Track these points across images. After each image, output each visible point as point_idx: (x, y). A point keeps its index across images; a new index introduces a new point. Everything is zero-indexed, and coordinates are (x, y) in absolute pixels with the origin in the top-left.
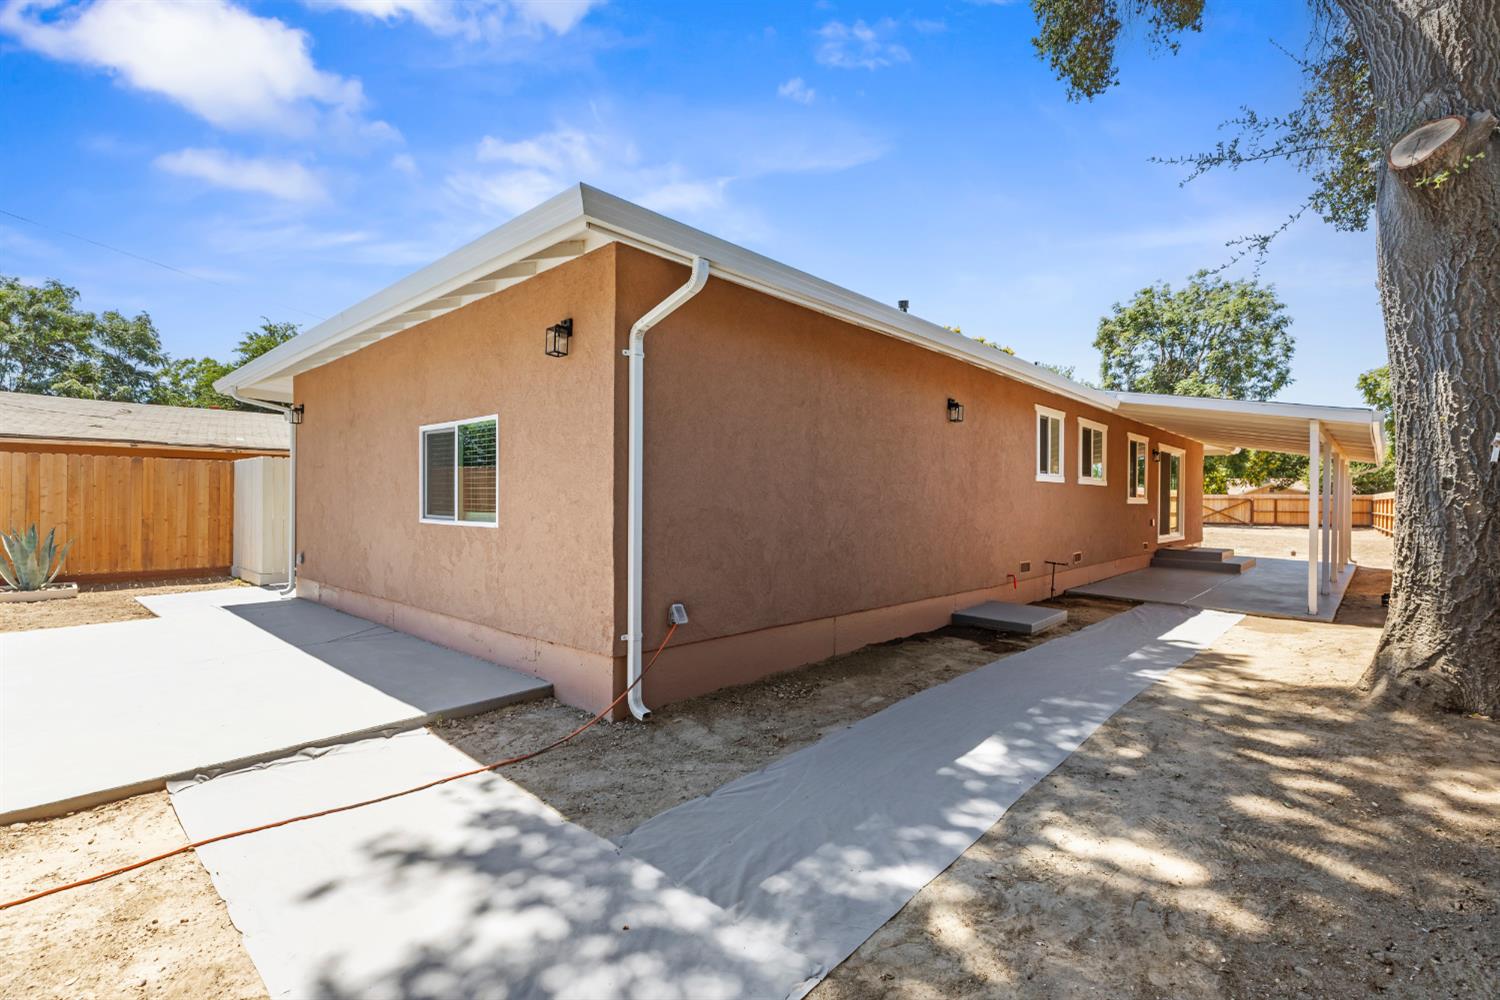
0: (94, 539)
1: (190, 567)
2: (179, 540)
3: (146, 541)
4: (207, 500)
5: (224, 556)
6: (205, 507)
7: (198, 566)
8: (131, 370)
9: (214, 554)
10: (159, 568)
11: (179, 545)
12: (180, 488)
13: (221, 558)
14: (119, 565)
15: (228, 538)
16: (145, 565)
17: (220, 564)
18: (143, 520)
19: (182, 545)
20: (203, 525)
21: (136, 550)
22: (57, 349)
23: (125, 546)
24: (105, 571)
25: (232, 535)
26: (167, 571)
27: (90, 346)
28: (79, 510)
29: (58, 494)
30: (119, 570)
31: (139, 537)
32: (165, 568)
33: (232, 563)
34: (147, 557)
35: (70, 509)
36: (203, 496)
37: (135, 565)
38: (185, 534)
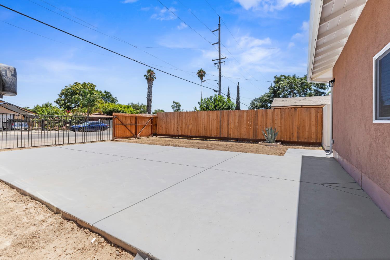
0: (286, 131)
1: (310, 141)
2: (306, 133)
3: (298, 132)
4: (314, 121)
5: (320, 139)
6: (314, 123)
7: (312, 141)
8: (320, 92)
9: (316, 138)
10: (301, 141)
11: (306, 134)
12: (307, 117)
13: (318, 139)
14: (291, 139)
15: (321, 133)
16: (297, 140)
17: (318, 141)
18: (297, 126)
19: (307, 134)
20: (313, 129)
21: (295, 135)
22: (305, 90)
23: (293, 134)
24: (288, 140)
25: (322, 132)
26: (303, 142)
27: (312, 88)
28: (283, 123)
29: (278, 119)
30: (291, 140)
31: (296, 131)
32: (303, 141)
33: (322, 141)
34: (298, 137)
35: (281, 123)
36: (313, 119)
37: (295, 139)
38: (308, 131)
